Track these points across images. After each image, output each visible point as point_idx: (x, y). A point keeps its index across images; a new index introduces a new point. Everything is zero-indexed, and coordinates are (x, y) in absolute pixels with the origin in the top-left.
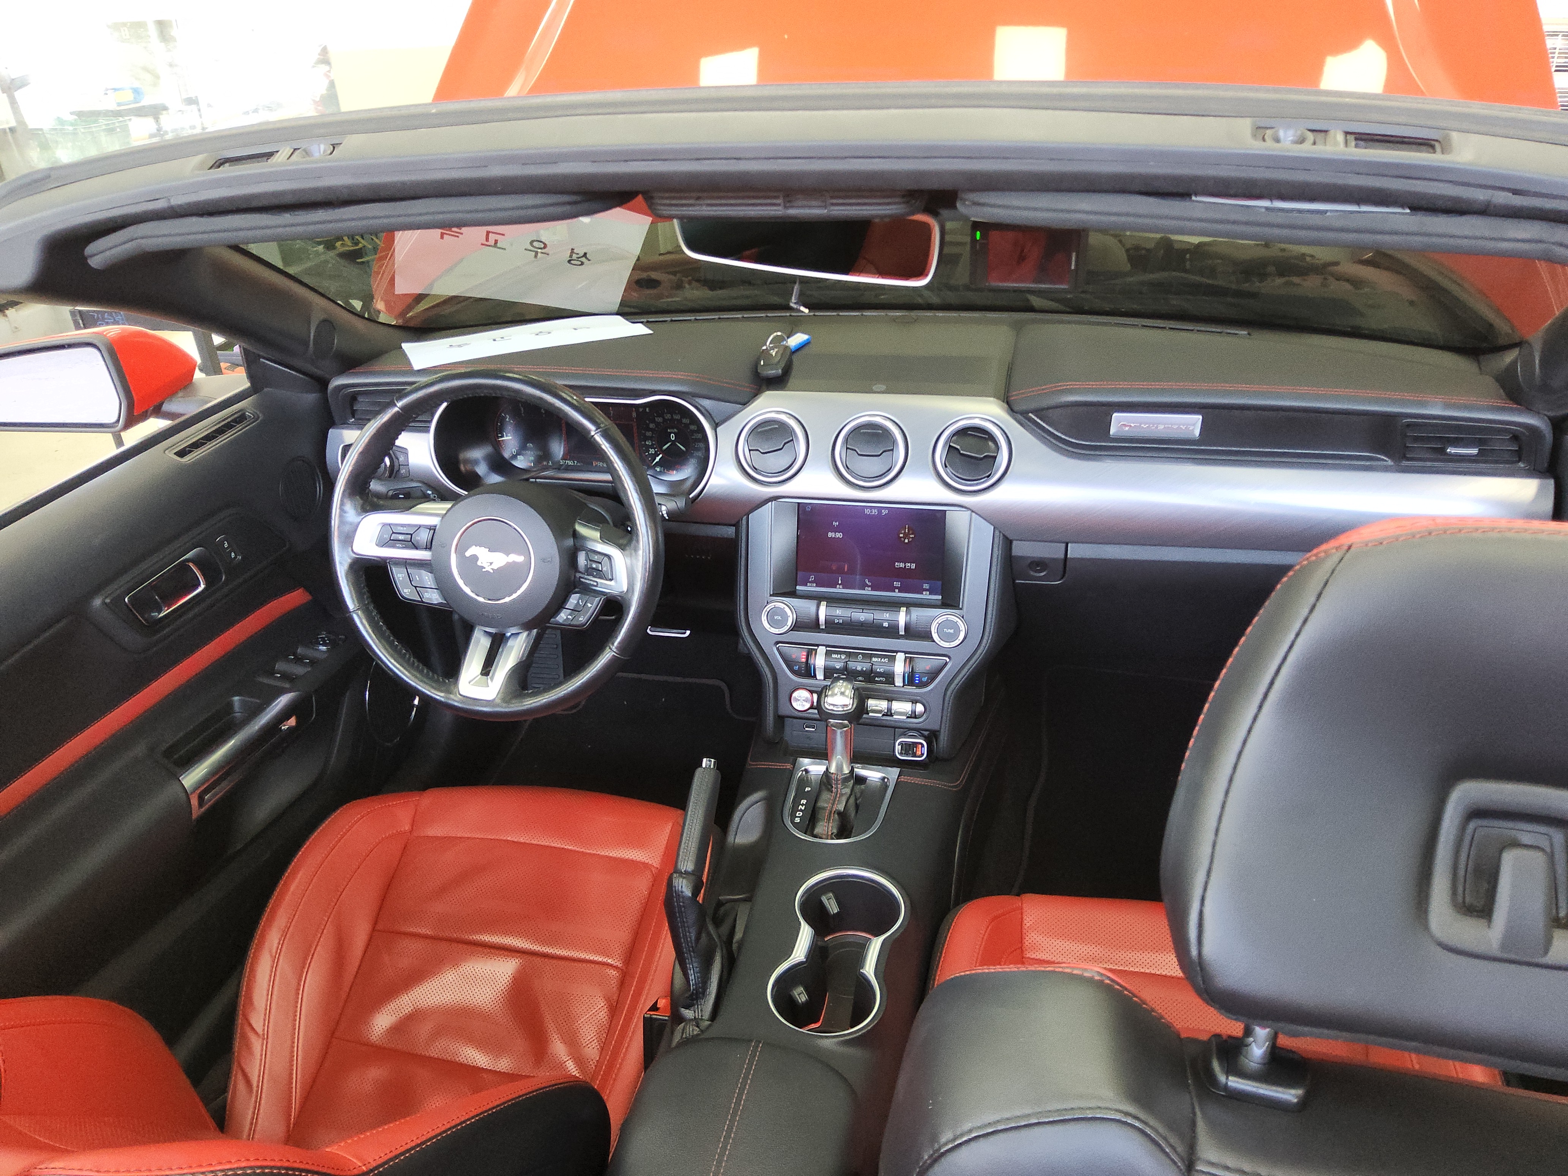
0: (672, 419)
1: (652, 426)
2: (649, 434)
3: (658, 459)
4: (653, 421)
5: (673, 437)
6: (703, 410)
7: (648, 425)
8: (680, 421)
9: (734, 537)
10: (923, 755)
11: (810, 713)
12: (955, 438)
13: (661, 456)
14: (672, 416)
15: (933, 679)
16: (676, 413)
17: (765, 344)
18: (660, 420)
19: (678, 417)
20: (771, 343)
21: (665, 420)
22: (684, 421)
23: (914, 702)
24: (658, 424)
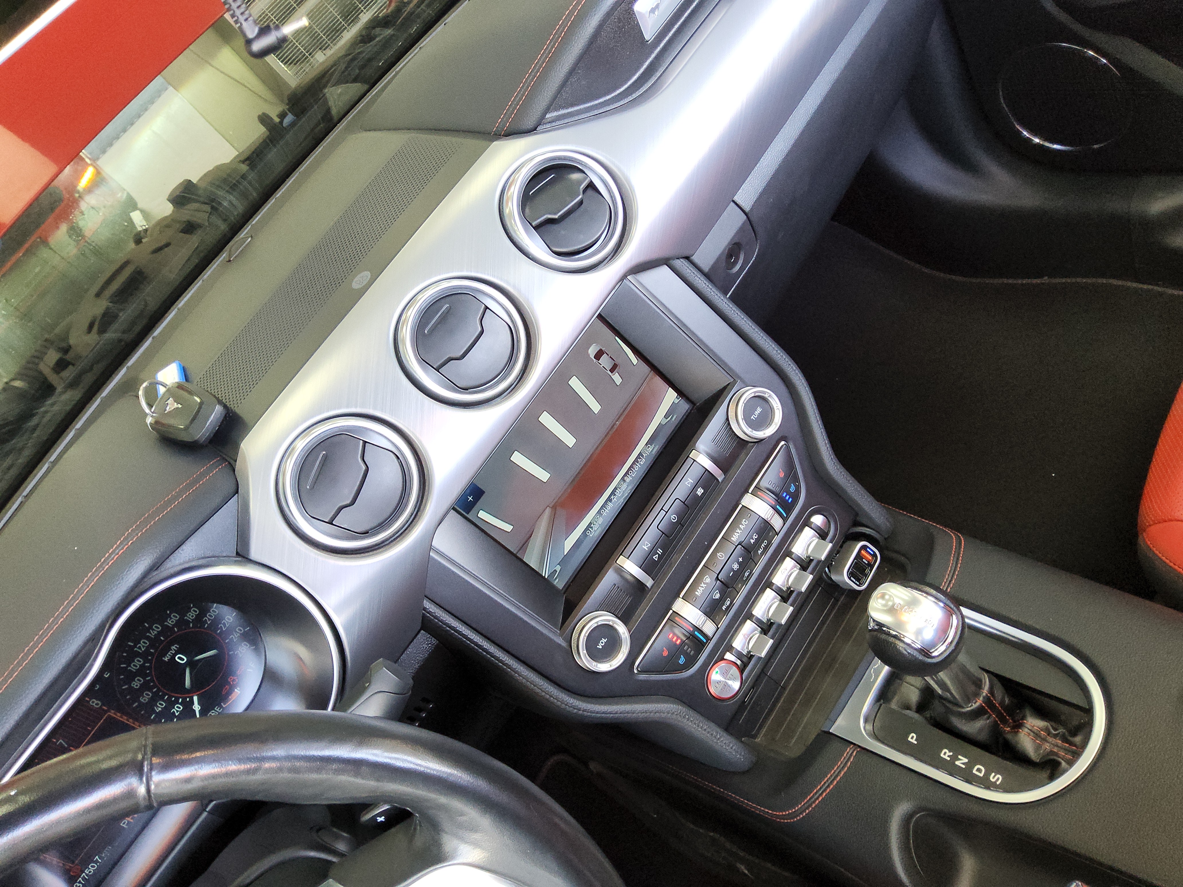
0: (154, 642)
1: (136, 684)
2: (145, 698)
3: (197, 707)
4: (132, 677)
5: (182, 659)
6: (201, 562)
7: (131, 690)
8: (166, 630)
9: (434, 641)
10: (875, 555)
11: (747, 678)
12: (527, 210)
13: (195, 698)
14: (148, 638)
15: (796, 479)
16: (148, 630)
17: (146, 415)
18: (138, 663)
19: (157, 628)
20: (150, 406)
21: (144, 655)
22: (170, 622)
23: (807, 523)
24: (141, 672)
